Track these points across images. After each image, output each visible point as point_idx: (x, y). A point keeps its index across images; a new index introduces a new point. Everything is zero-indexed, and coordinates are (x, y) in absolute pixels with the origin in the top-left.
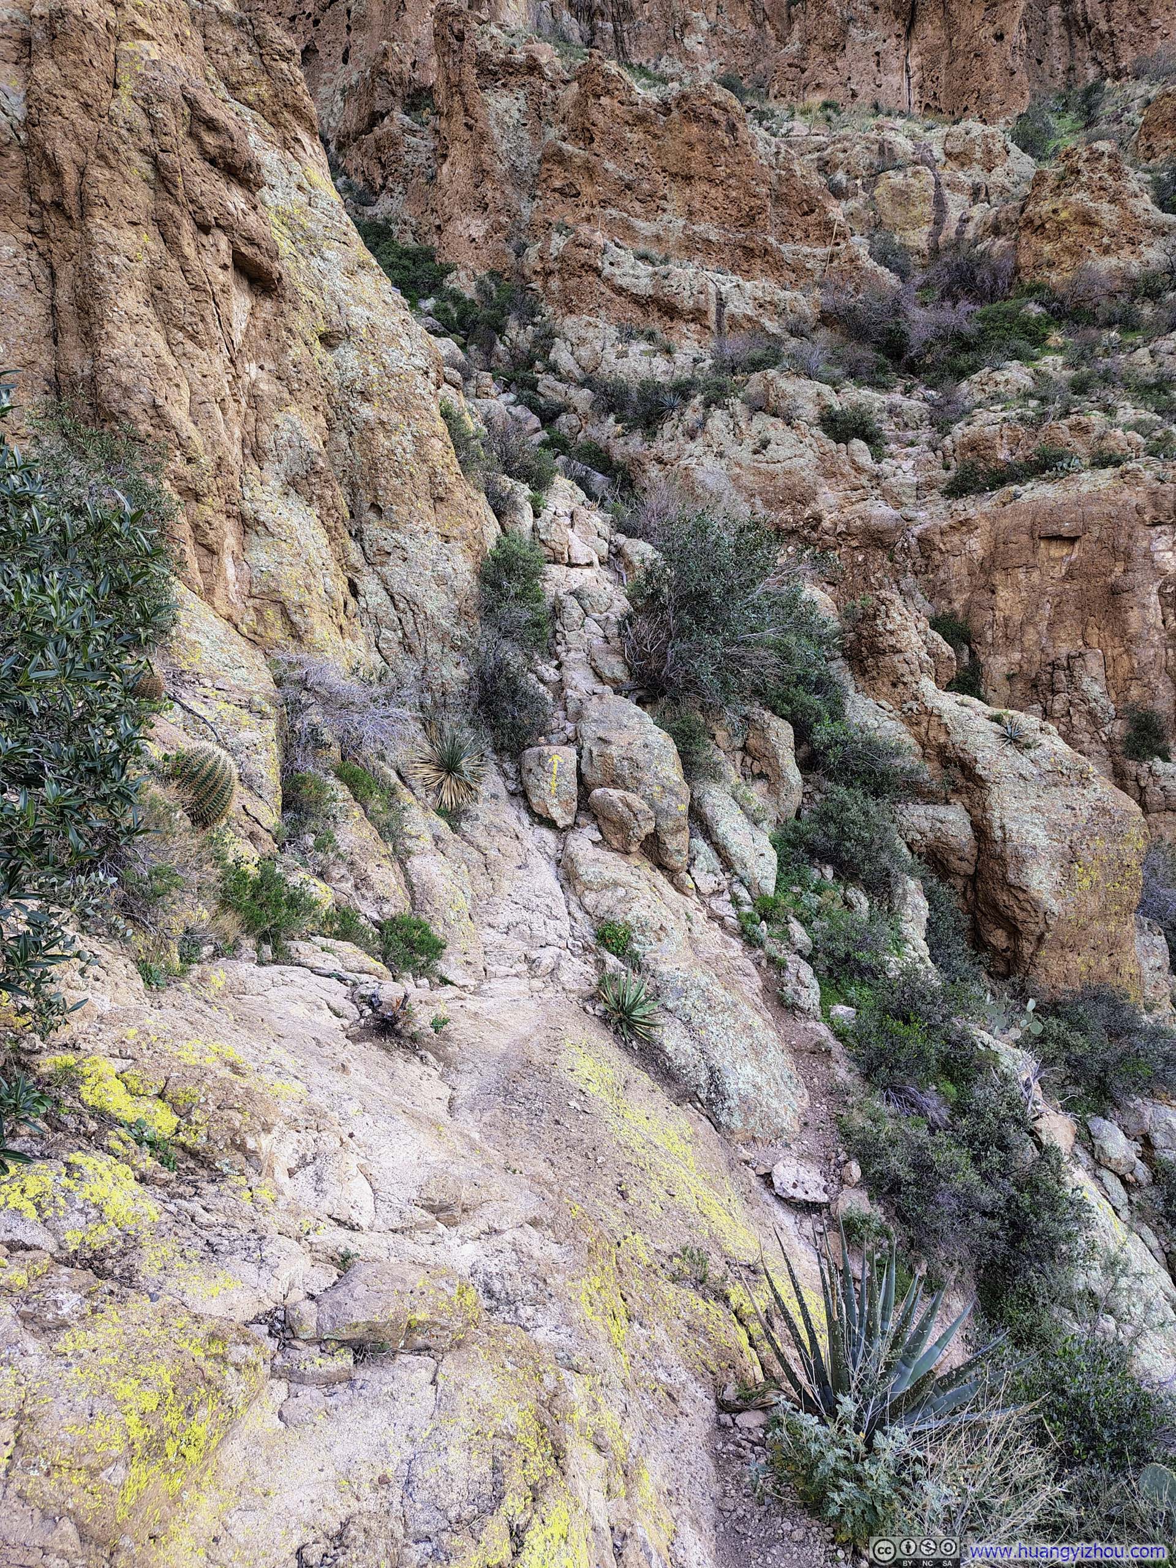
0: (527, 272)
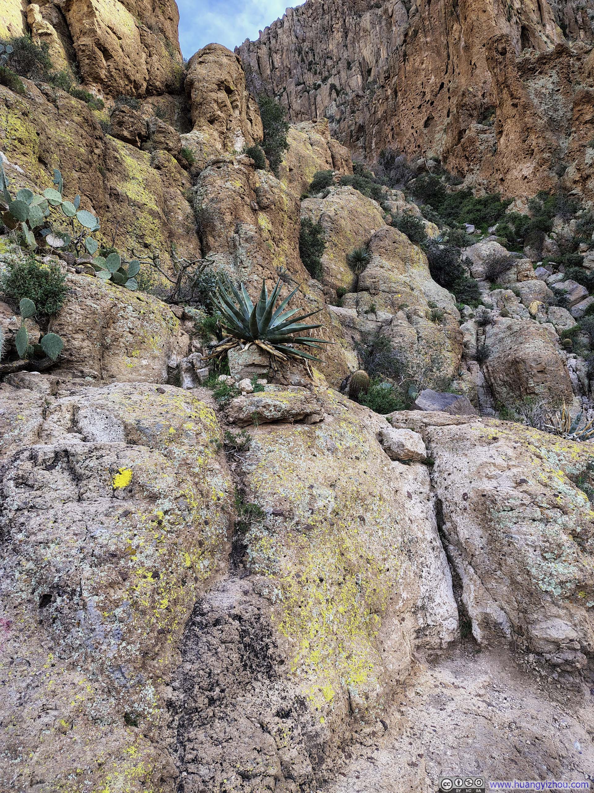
0: (568, 184)
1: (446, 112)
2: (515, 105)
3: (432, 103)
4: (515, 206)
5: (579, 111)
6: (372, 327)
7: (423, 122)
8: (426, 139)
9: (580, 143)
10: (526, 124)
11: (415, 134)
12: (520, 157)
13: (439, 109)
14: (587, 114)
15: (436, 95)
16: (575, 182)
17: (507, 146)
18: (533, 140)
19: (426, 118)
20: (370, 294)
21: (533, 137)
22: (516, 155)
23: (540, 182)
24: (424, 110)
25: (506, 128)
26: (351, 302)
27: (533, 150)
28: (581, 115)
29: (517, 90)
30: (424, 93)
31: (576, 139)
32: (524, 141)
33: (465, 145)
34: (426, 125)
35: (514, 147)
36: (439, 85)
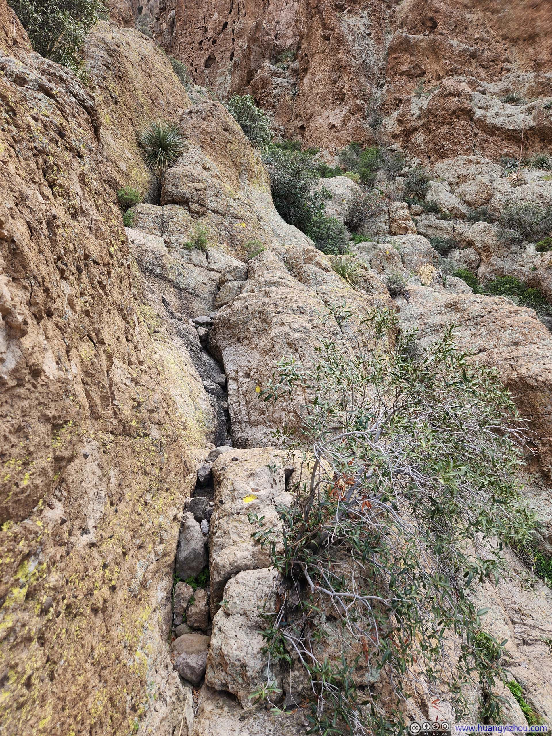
1: (229, 55)
2: (327, 38)
3: (214, 42)
4: (323, 157)
5: (396, 58)
6: (200, 279)
7: (203, 60)
8: (207, 80)
9: (396, 95)
10: (339, 61)
11: (194, 72)
12: (327, 102)
13: (221, 49)
14: (403, 64)
15: (219, 34)
16: (395, 136)
17: (312, 88)
18: (345, 82)
19: (206, 57)
20: (190, 211)
21: (346, 79)
22: (323, 98)
23: (352, 132)
24: (205, 47)
25: (312, 65)
26: (150, 222)
27: (344, 95)
28: (397, 64)
29: (331, 19)
30: (206, 28)
31: (392, 90)
32: (335, 82)
33: (256, 87)
34: (207, 64)
35: (320, 89)
36: (222, 24)
